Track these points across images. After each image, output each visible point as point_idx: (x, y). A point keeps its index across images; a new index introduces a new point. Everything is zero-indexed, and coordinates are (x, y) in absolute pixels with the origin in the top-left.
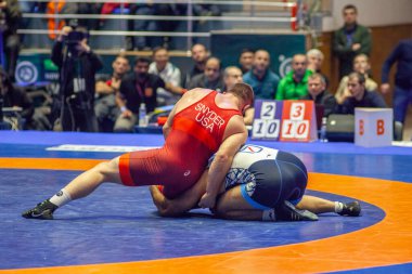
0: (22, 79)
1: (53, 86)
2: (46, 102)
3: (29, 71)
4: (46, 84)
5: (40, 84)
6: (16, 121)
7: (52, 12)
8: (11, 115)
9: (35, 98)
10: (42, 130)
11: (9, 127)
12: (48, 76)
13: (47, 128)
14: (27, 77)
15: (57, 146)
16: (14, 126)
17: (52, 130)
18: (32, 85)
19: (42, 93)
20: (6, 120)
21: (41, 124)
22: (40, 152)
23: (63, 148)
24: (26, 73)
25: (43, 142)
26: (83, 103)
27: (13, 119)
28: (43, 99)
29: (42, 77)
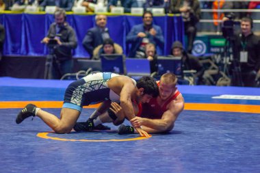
0: (196, 52)
1: (216, 57)
2: (211, 67)
3: (200, 46)
4: (212, 55)
5: (208, 55)
6: (192, 79)
7: (216, 8)
8: (189, 75)
9: (204, 64)
10: (209, 85)
11: (187, 83)
12: (213, 50)
13: (212, 84)
14: (199, 51)
15: (219, 95)
16: (191, 82)
17: (215, 85)
18: (202, 55)
19: (208, 61)
20: (186, 78)
21: (208, 81)
22: (208, 100)
23: (223, 97)
24: (198, 48)
25: (209, 93)
26: (236, 68)
27: (190, 78)
28: (209, 65)
29: (209, 51)
